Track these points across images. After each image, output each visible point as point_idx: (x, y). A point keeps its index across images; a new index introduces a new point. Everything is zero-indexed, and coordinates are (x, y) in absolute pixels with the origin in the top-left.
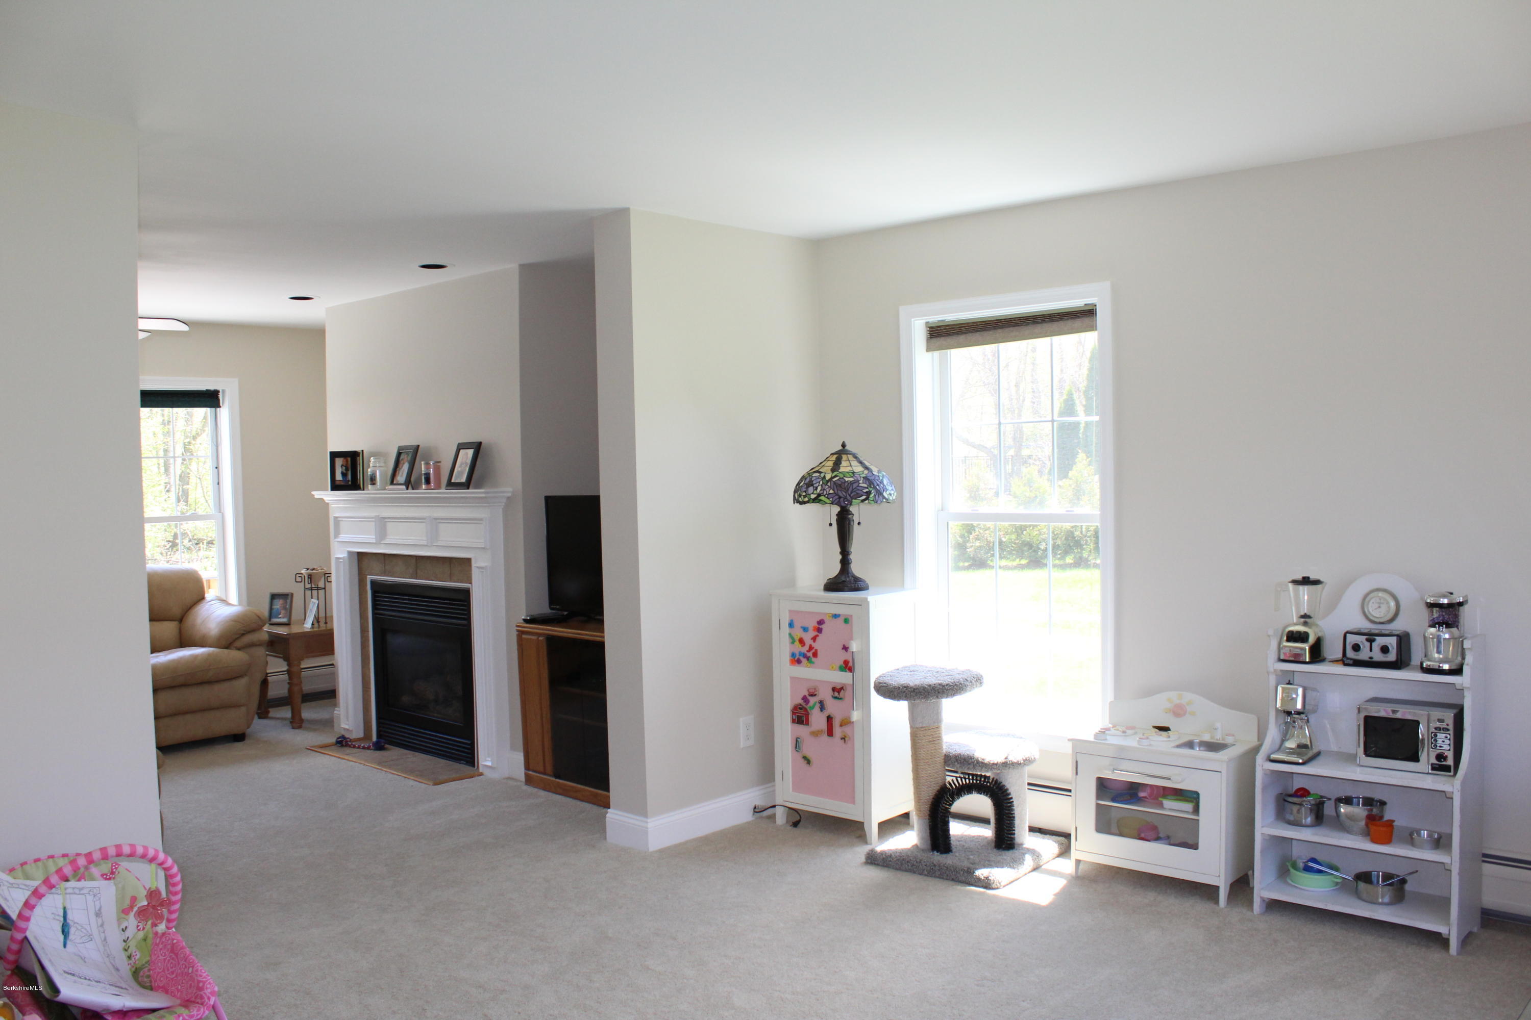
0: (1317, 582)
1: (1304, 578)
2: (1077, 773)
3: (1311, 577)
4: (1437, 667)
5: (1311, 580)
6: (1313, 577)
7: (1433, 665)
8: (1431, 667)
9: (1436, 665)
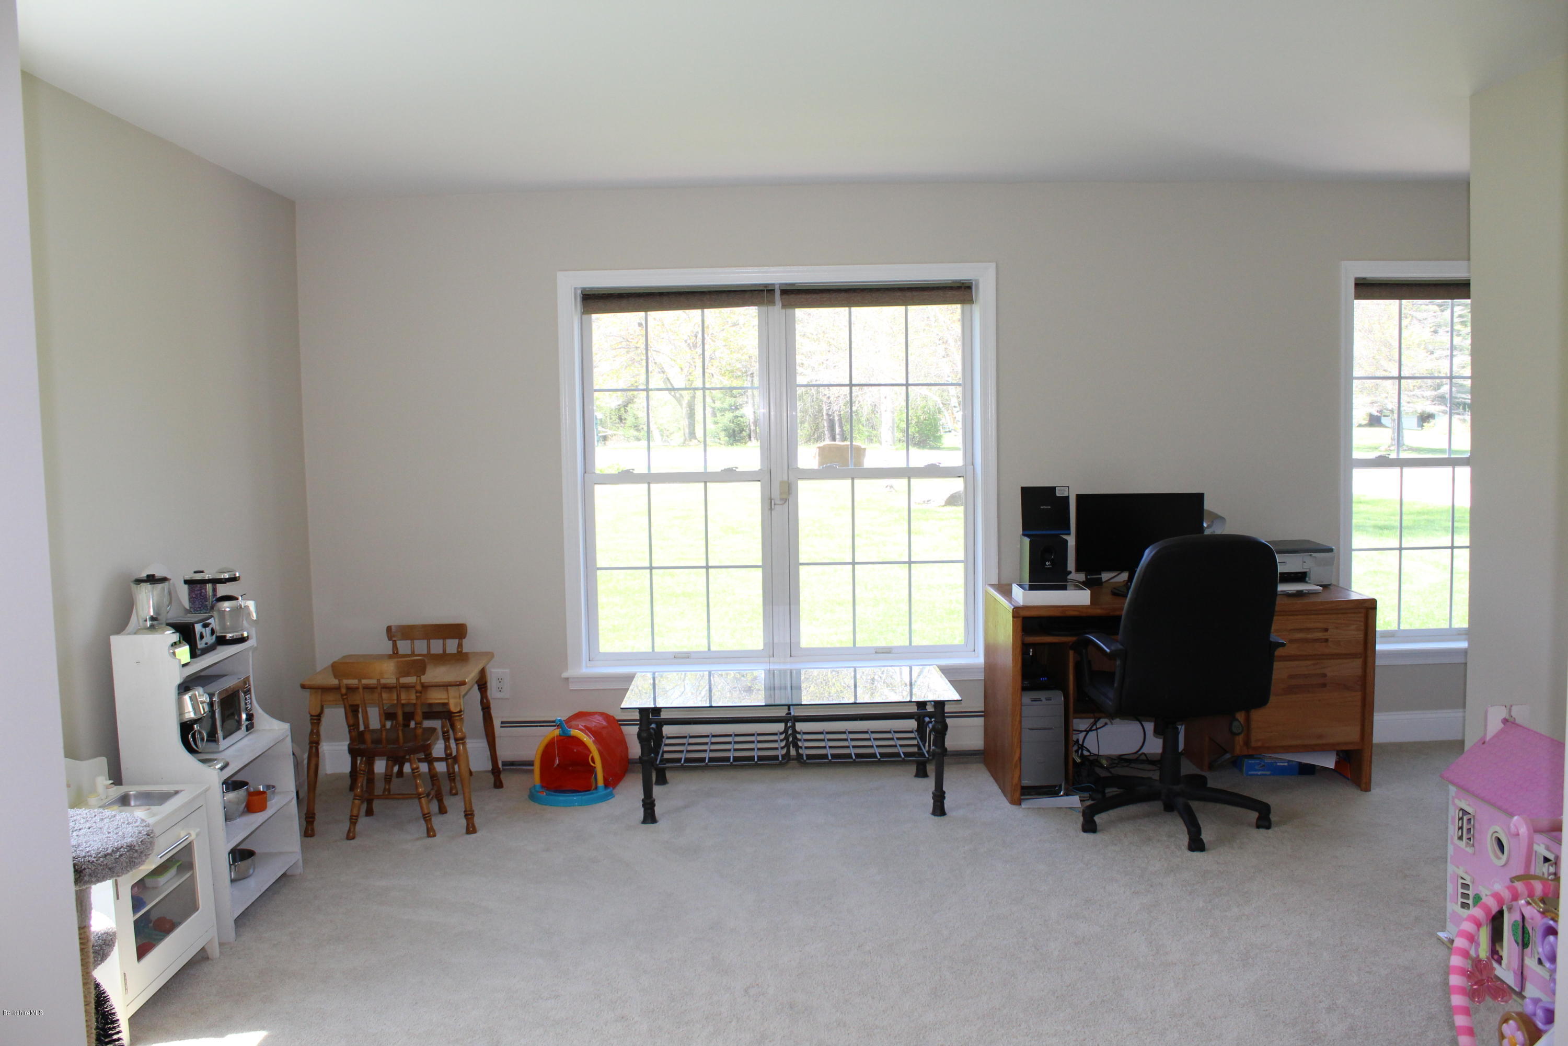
0: (164, 580)
1: (148, 576)
2: (118, 898)
3: (156, 575)
4: (240, 637)
5: (157, 578)
6: (159, 574)
7: (236, 635)
8: (234, 637)
9: (239, 635)
